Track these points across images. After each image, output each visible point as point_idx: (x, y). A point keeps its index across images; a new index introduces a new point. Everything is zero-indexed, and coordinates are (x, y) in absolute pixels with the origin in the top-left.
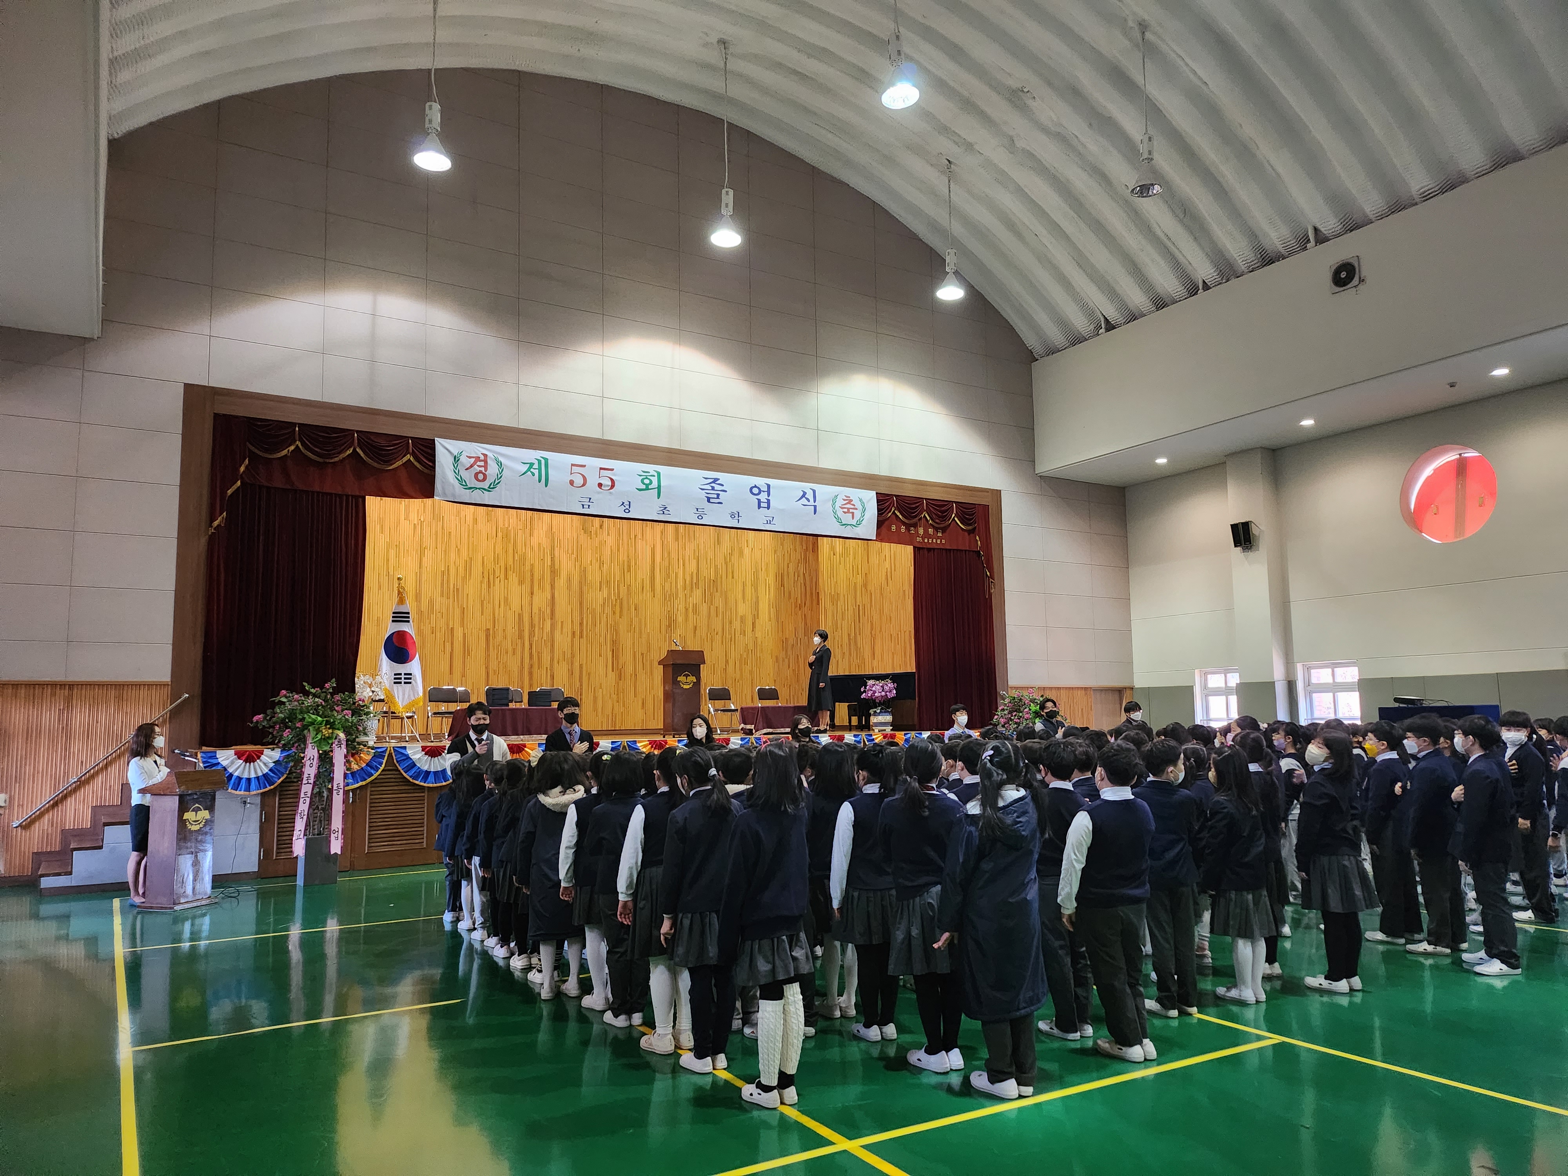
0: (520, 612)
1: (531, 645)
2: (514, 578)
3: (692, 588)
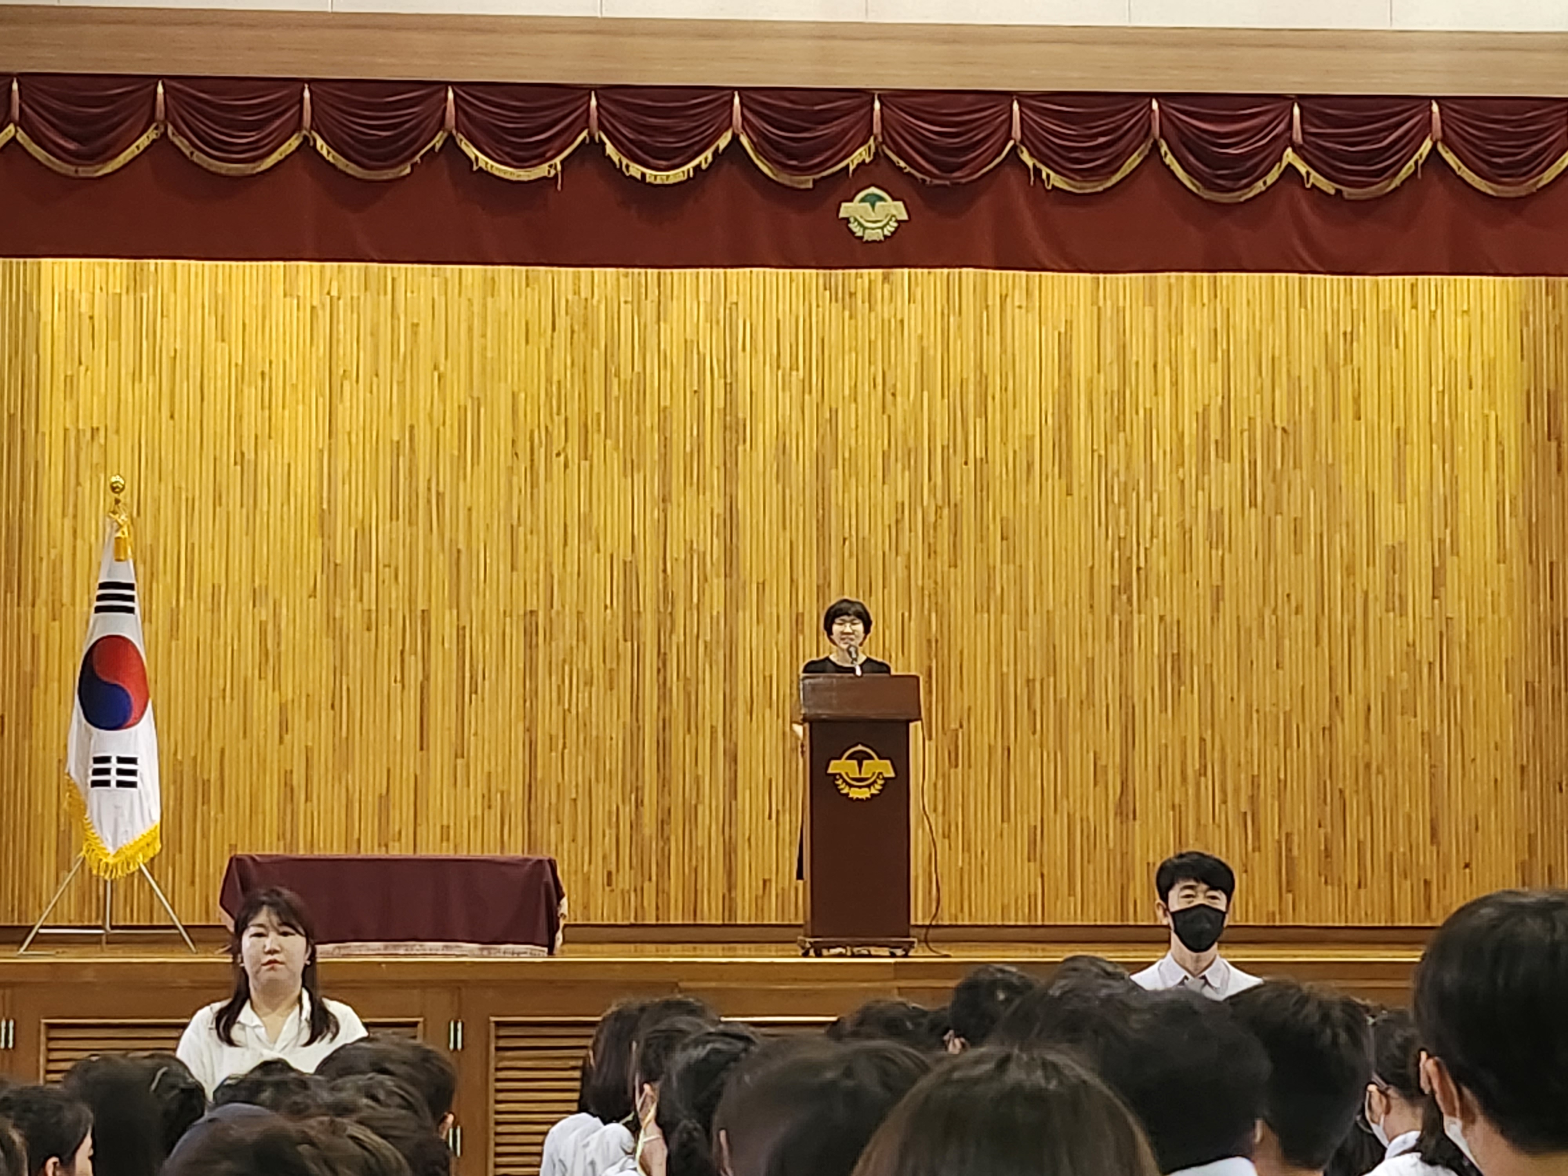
0: (629, 559)
2: (608, 455)
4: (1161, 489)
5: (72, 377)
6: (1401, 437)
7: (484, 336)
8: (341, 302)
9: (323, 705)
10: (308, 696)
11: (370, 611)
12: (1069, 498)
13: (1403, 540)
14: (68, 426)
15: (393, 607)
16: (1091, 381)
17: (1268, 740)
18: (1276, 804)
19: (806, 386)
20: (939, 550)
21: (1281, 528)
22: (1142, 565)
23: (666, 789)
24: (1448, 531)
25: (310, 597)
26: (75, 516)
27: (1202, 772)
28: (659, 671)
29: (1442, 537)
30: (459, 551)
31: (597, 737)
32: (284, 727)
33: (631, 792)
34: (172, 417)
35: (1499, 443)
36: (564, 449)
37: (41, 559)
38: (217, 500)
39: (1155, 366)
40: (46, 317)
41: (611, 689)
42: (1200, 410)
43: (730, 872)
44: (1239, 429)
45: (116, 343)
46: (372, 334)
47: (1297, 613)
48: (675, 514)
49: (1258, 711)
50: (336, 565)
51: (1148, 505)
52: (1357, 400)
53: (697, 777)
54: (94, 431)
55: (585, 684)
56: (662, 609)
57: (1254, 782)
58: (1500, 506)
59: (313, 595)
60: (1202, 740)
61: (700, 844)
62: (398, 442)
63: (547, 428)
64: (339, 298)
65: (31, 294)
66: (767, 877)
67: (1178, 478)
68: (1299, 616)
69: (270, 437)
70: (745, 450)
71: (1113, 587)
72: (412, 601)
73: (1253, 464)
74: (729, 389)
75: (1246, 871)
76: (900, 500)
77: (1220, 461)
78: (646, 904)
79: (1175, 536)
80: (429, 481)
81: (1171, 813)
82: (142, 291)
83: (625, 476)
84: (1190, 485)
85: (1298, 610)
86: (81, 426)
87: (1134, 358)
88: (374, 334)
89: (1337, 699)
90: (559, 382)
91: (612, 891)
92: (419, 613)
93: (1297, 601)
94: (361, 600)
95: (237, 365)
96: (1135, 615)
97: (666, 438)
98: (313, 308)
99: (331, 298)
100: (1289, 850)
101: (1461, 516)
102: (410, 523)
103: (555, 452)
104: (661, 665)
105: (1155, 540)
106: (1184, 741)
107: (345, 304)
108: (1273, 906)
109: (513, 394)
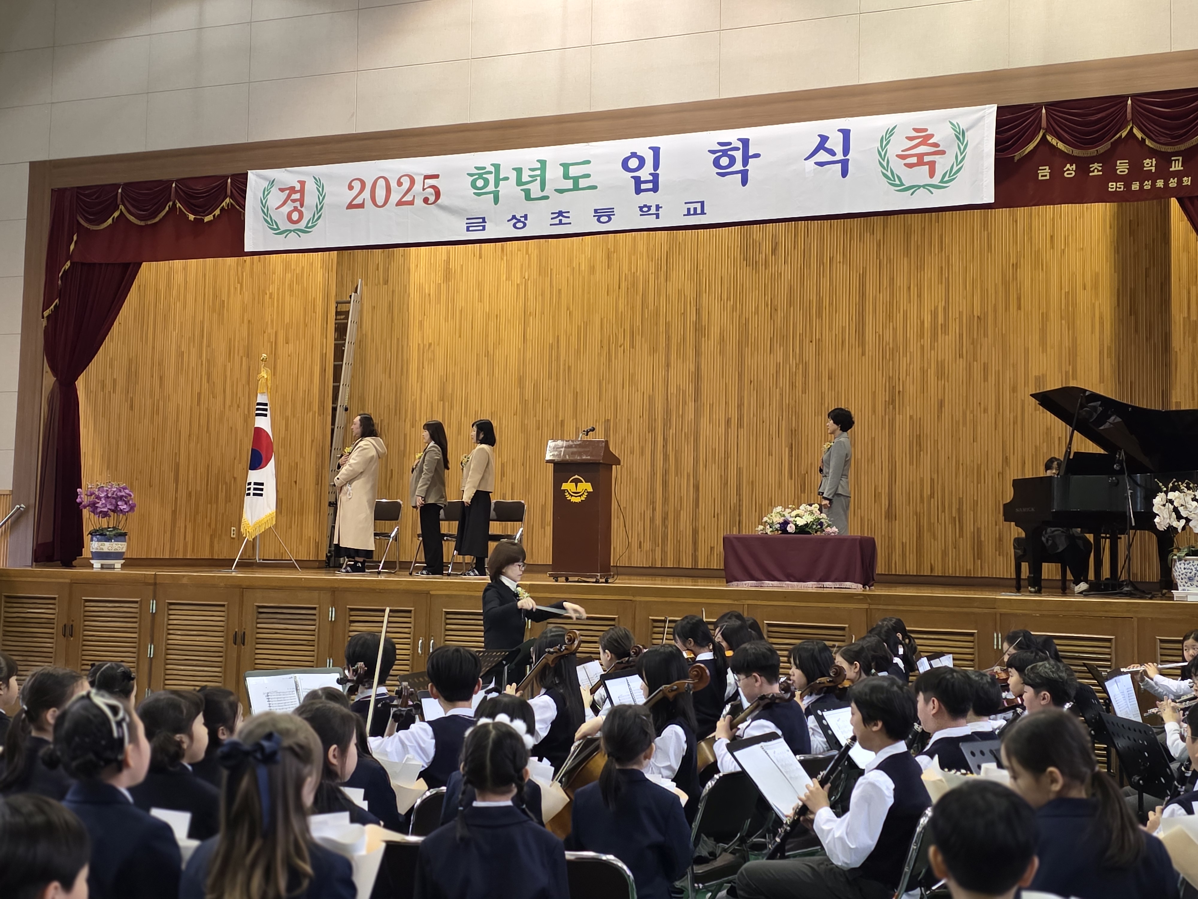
4: (912, 350)
5: (421, 321)
6: (1045, 318)
7: (589, 293)
8: (529, 281)
9: (519, 464)
10: (513, 460)
11: (539, 421)
12: (863, 357)
13: (1044, 373)
14: (420, 342)
15: (549, 419)
16: (875, 299)
17: (968, 479)
18: (972, 513)
19: (734, 308)
20: (797, 385)
21: (977, 368)
22: (901, 389)
23: (666, 503)
24: (1071, 367)
25: (514, 415)
26: (422, 382)
27: (932, 496)
28: (663, 446)
29: (1067, 370)
30: (577, 392)
31: (636, 478)
32: (503, 474)
33: (650, 504)
34: (460, 336)
35: (1101, 318)
36: (624, 344)
37: (408, 401)
38: (478, 372)
39: (909, 288)
40: (412, 295)
41: (642, 455)
42: (933, 309)
43: (695, 543)
44: (954, 317)
45: (439, 305)
46: (542, 295)
47: (984, 412)
48: (672, 372)
49: (962, 464)
50: (525, 400)
51: (905, 358)
52: (1019, 299)
53: (681, 497)
54: (430, 345)
55: (631, 453)
56: (665, 417)
57: (960, 502)
58: (1101, 352)
59: (515, 414)
60: (932, 480)
61: (681, 529)
62: (552, 343)
63: (616, 334)
64: (528, 280)
65: (406, 285)
66: (712, 546)
67: (921, 344)
68: (986, 415)
69: (499, 344)
70: (705, 341)
71: (885, 401)
72: (557, 416)
73: (961, 335)
74: (698, 312)
75: (955, 548)
76: (778, 361)
77: (943, 335)
78: (657, 557)
79: (919, 374)
80: (565, 360)
81: (915, 517)
82: (449, 282)
83: (650, 355)
84: (927, 347)
85: (985, 411)
86: (425, 343)
87: (898, 284)
88: (543, 294)
89: (1006, 457)
90: (622, 312)
91: (641, 551)
92: (560, 421)
93: (984, 406)
94: (536, 416)
95: (486, 312)
96: (897, 416)
97: (668, 337)
98: (517, 284)
99: (526, 280)
100: (979, 536)
101: (1078, 358)
102: (557, 381)
103: (619, 344)
104: (665, 444)
105: (908, 377)
106: (922, 480)
107: (531, 282)
108: (970, 566)
109: (601, 319)
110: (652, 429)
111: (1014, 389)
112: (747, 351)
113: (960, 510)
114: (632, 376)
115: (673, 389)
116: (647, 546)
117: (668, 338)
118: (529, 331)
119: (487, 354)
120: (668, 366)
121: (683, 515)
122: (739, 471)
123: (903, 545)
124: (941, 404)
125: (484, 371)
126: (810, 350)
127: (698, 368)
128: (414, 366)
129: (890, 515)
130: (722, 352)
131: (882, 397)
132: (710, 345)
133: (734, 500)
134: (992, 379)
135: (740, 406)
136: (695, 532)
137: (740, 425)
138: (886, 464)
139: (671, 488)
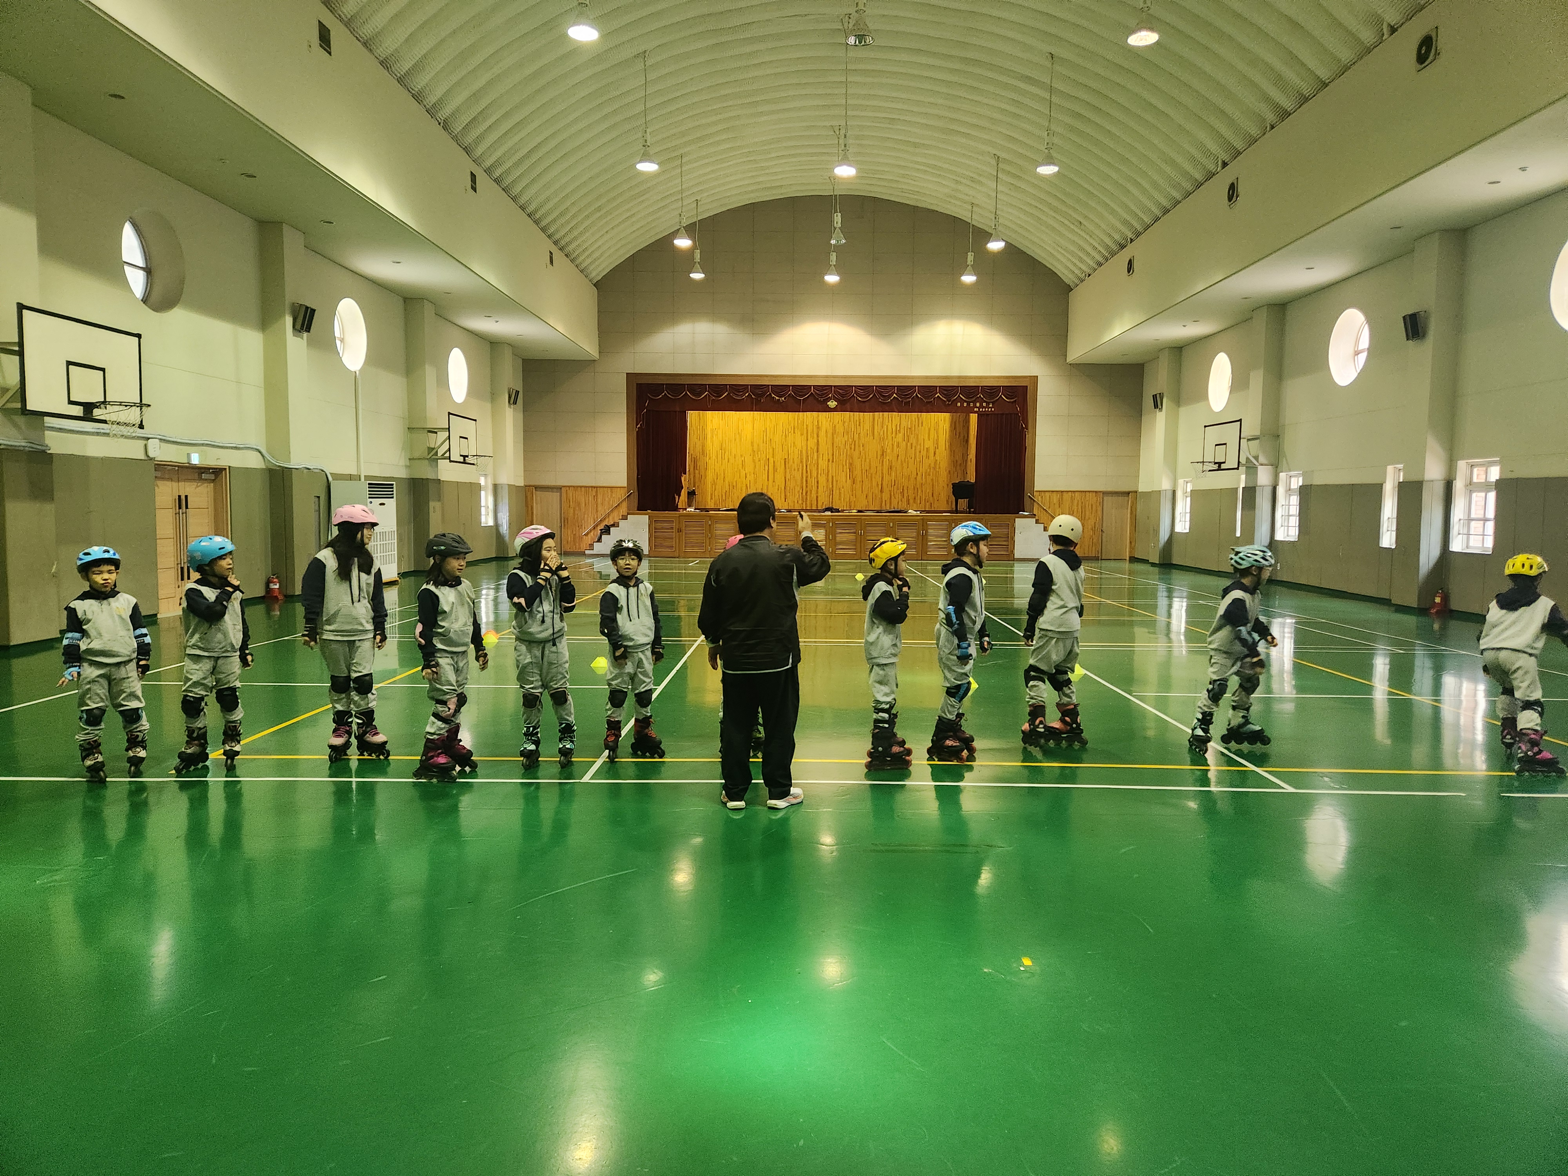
0: (801, 449)
1: (806, 466)
2: (798, 433)
3: (896, 434)
11: (759, 458)
15: (763, 458)
22: (885, 451)
30: (774, 448)
50: (754, 451)
60: (895, 480)
71: (881, 454)
72: (766, 457)
85: (911, 458)
89: (917, 473)
92: (767, 459)
94: (758, 456)
96: (884, 459)
106: (892, 480)
110: (802, 462)
111: (920, 452)
112: (835, 436)
113: (903, 490)
114: (794, 443)
115: (809, 448)
116: (800, 502)
117: (807, 430)
118: (755, 425)
119: (739, 433)
120: (807, 440)
121: (813, 492)
122: (833, 477)
123: (886, 501)
124: (898, 456)
125: (738, 440)
126: (856, 436)
127: (818, 441)
128: (709, 436)
129: (882, 491)
130: (827, 436)
131: (879, 453)
132: (822, 434)
133: (831, 486)
134: (914, 448)
135: (833, 455)
136: (817, 497)
137: (833, 462)
138: (880, 475)
139: (808, 482)
